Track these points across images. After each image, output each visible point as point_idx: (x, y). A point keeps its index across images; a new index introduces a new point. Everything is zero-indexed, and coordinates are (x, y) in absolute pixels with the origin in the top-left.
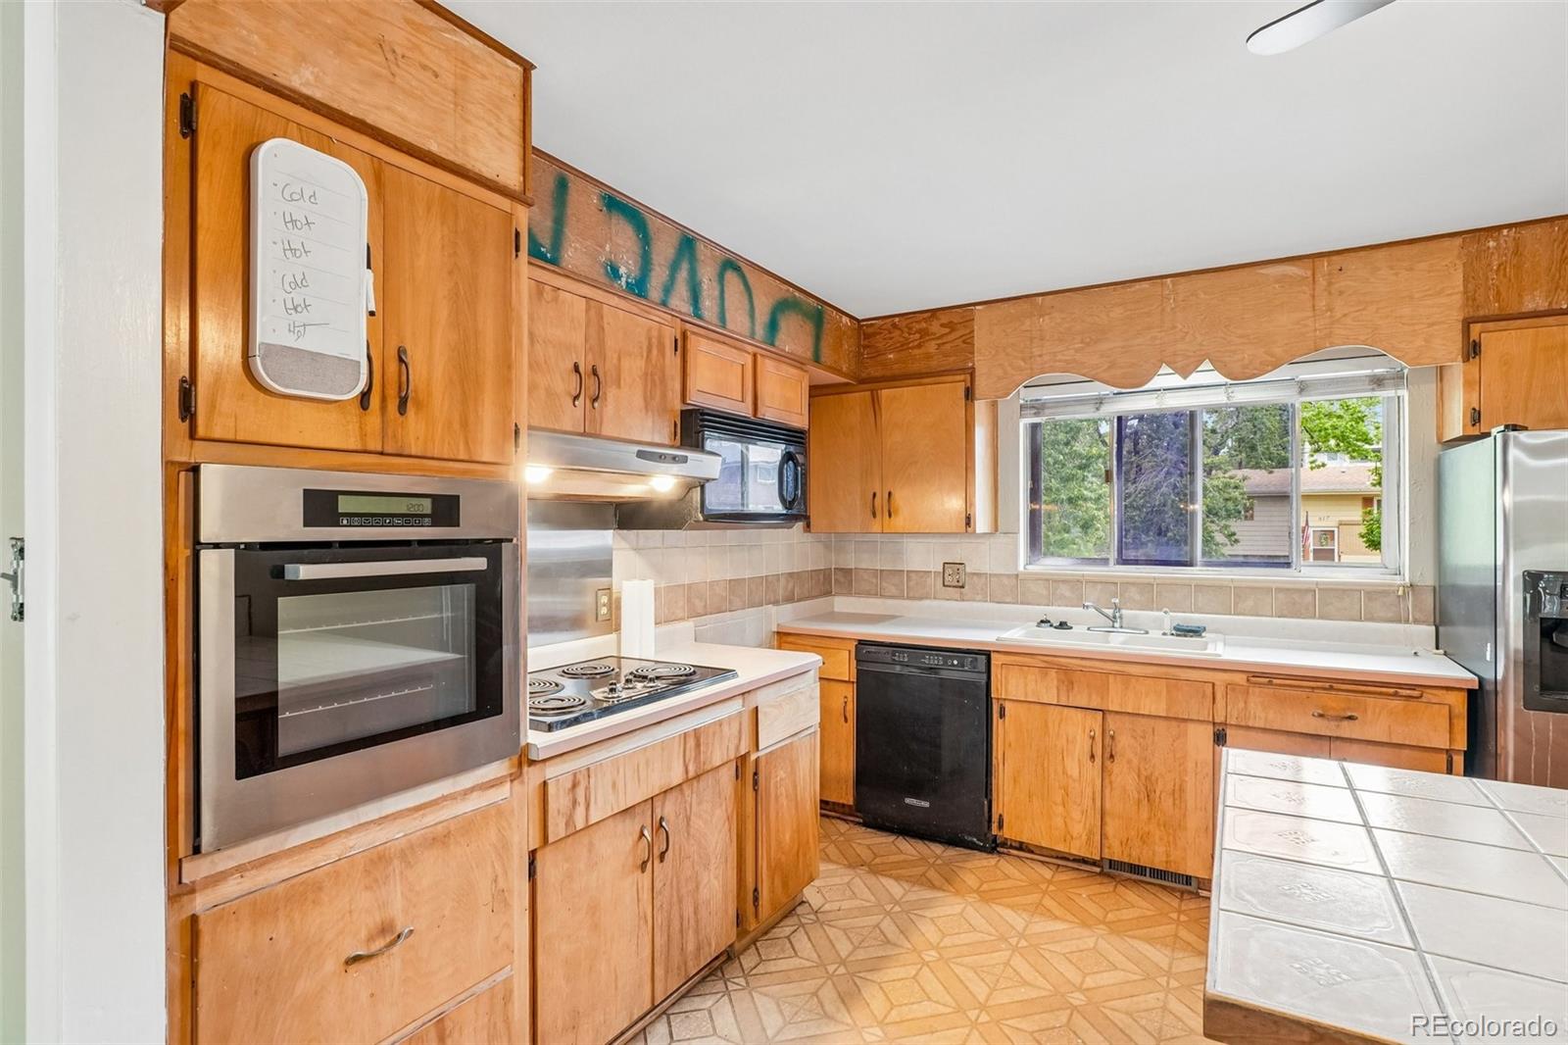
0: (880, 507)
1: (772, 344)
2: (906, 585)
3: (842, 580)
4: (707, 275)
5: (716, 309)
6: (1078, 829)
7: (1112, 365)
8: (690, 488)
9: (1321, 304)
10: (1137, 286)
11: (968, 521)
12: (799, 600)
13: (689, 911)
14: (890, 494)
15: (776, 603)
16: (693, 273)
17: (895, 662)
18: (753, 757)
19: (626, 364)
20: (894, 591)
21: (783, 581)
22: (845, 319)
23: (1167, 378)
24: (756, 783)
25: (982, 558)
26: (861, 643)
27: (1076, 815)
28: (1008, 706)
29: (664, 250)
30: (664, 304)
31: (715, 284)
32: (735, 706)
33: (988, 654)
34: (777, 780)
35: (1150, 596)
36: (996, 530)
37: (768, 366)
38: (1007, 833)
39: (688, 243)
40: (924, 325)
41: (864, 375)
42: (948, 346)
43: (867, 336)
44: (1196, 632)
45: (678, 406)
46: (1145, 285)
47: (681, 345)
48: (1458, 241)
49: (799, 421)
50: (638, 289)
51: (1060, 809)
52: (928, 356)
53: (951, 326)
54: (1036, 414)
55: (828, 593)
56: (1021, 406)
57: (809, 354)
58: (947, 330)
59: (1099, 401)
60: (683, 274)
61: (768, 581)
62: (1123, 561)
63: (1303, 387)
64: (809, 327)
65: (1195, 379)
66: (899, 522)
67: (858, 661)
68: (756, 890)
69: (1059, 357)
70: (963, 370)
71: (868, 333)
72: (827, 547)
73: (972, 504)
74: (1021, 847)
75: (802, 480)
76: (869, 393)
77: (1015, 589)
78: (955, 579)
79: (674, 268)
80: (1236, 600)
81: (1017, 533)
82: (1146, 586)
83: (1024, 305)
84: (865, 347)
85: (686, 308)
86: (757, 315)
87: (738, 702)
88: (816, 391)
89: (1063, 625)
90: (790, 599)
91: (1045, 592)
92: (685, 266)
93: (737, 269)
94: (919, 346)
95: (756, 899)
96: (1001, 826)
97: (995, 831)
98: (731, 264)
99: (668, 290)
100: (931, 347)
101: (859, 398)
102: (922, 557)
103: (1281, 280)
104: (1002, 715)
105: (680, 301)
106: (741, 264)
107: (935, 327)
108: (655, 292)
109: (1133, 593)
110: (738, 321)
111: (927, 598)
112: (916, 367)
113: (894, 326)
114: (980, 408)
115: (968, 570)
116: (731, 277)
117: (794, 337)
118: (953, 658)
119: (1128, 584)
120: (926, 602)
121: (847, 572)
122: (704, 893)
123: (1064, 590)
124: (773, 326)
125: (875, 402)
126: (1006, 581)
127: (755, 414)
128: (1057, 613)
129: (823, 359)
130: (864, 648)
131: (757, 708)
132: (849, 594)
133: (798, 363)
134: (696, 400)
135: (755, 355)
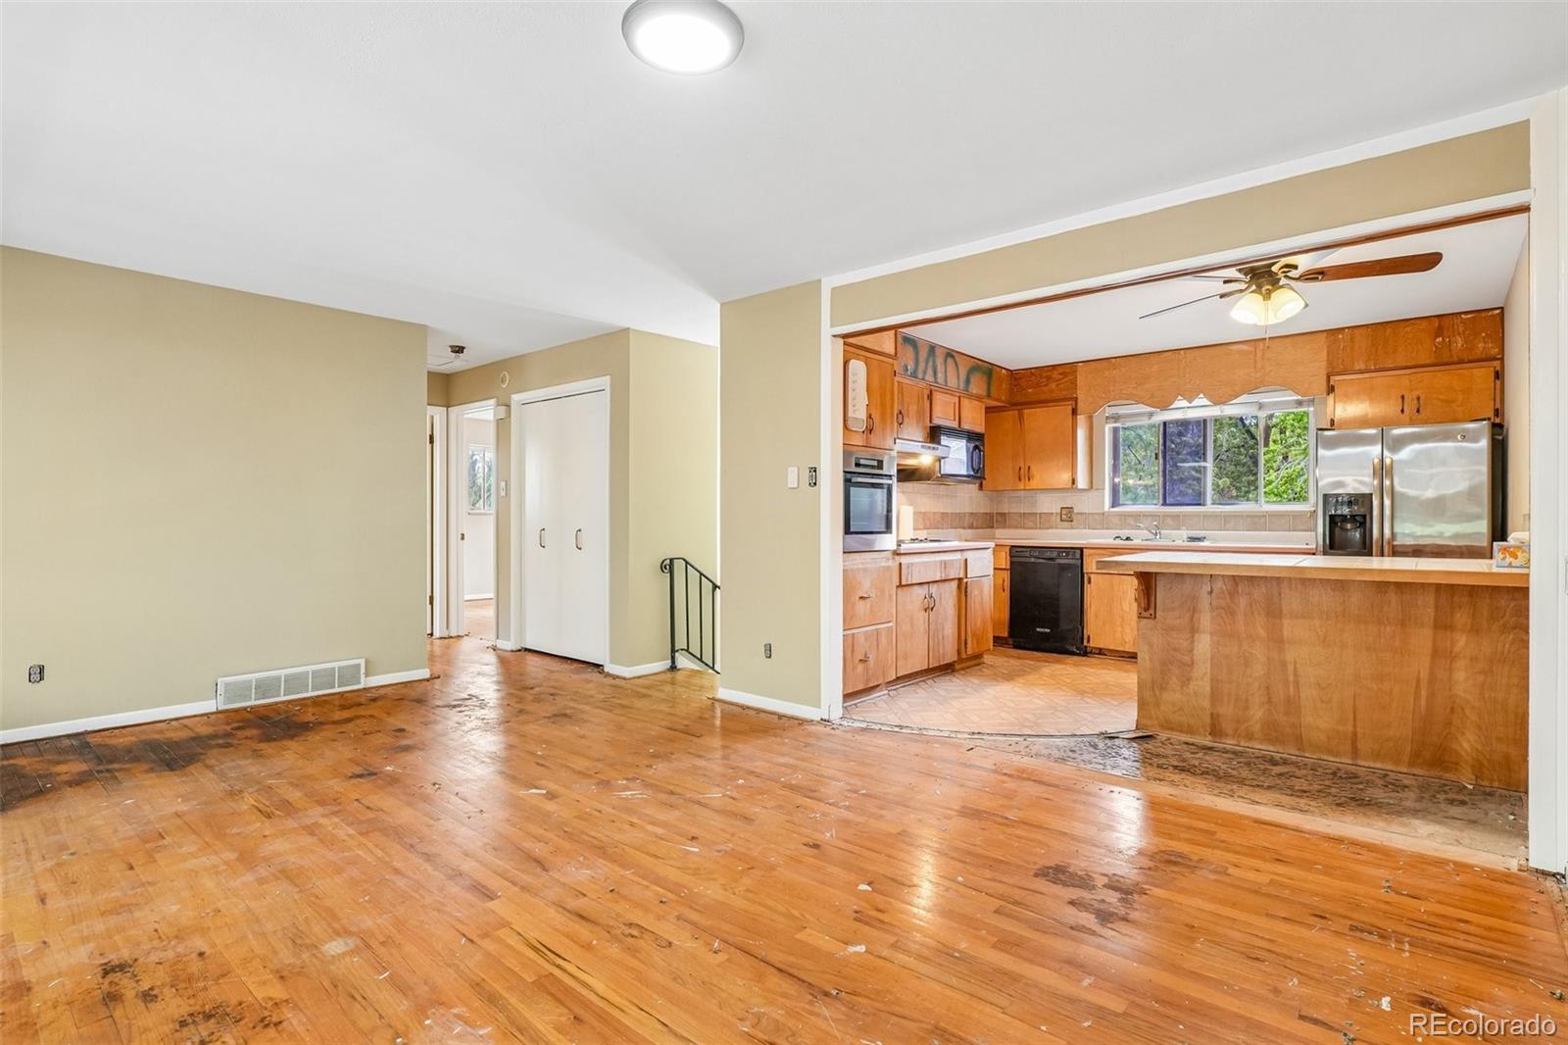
0: (1023, 475)
1: (967, 391)
2: (1041, 521)
3: (1000, 519)
4: (939, 361)
5: (943, 378)
6: (1129, 638)
7: (1152, 396)
8: (936, 461)
9: (1259, 365)
10: (1166, 354)
11: (1073, 482)
12: (976, 528)
13: (940, 637)
14: (1029, 468)
15: (964, 528)
16: (934, 362)
17: (1031, 556)
18: (965, 580)
19: (910, 408)
20: (1031, 524)
21: (967, 517)
22: (1004, 371)
23: (1182, 403)
24: (966, 592)
25: (1083, 505)
26: (1012, 546)
27: (1128, 631)
28: (1092, 576)
29: (923, 354)
30: (923, 379)
31: (943, 367)
32: (957, 556)
33: (1081, 549)
34: (974, 592)
35: (1178, 522)
36: (1092, 488)
37: (965, 402)
38: (1092, 644)
39: (932, 348)
40: (1049, 373)
41: (1014, 401)
42: (1062, 386)
43: (1016, 379)
44: (1199, 539)
45: (929, 425)
46: (1170, 353)
47: (930, 397)
48: (1325, 334)
49: (980, 429)
50: (914, 375)
51: (1119, 629)
52: (1052, 391)
53: (1064, 374)
54: (1115, 422)
55: (992, 527)
56: (1107, 417)
57: (985, 394)
58: (1061, 377)
59: (1151, 415)
60: (931, 364)
61: (960, 516)
62: (1165, 504)
63: (1261, 406)
64: (985, 378)
65: (1196, 402)
66: (1034, 484)
67: (1011, 557)
68: (966, 640)
69: (1124, 392)
70: (1071, 399)
71: (1017, 377)
72: (991, 500)
73: (1076, 473)
74: (1101, 652)
75: (982, 460)
76: (1016, 412)
77: (1102, 521)
78: (1068, 516)
79: (927, 362)
80: (1225, 522)
81: (1103, 489)
82: (1176, 517)
83: (1105, 363)
84: (1016, 386)
85: (931, 379)
86: (961, 377)
87: (959, 553)
88: (989, 410)
89: (1128, 539)
90: (971, 527)
91: (1119, 523)
92: (931, 360)
93: (953, 357)
94: (1046, 385)
95: (966, 644)
96: (1088, 641)
97: (1085, 643)
98: (950, 354)
99: (925, 373)
100: (1053, 386)
101: (1012, 414)
102: (1049, 504)
103: (1240, 352)
104: (1089, 582)
105: (929, 377)
106: (954, 354)
107: (1055, 374)
108: (920, 376)
109: (1169, 521)
110: (953, 382)
111: (1052, 528)
112: (1043, 397)
113: (1032, 374)
114: (1081, 419)
115: (1075, 511)
116: (950, 360)
117: (977, 387)
118: (1062, 552)
119: (1166, 516)
120: (1050, 531)
121: (1003, 515)
122: (946, 632)
123: (1131, 521)
124: (968, 381)
125: (1021, 417)
126: (1097, 517)
127: (960, 426)
128: (1124, 533)
129: (992, 395)
130: (1015, 551)
131: (966, 560)
132: (1005, 527)
133: (978, 398)
134: (937, 422)
135: (959, 398)
